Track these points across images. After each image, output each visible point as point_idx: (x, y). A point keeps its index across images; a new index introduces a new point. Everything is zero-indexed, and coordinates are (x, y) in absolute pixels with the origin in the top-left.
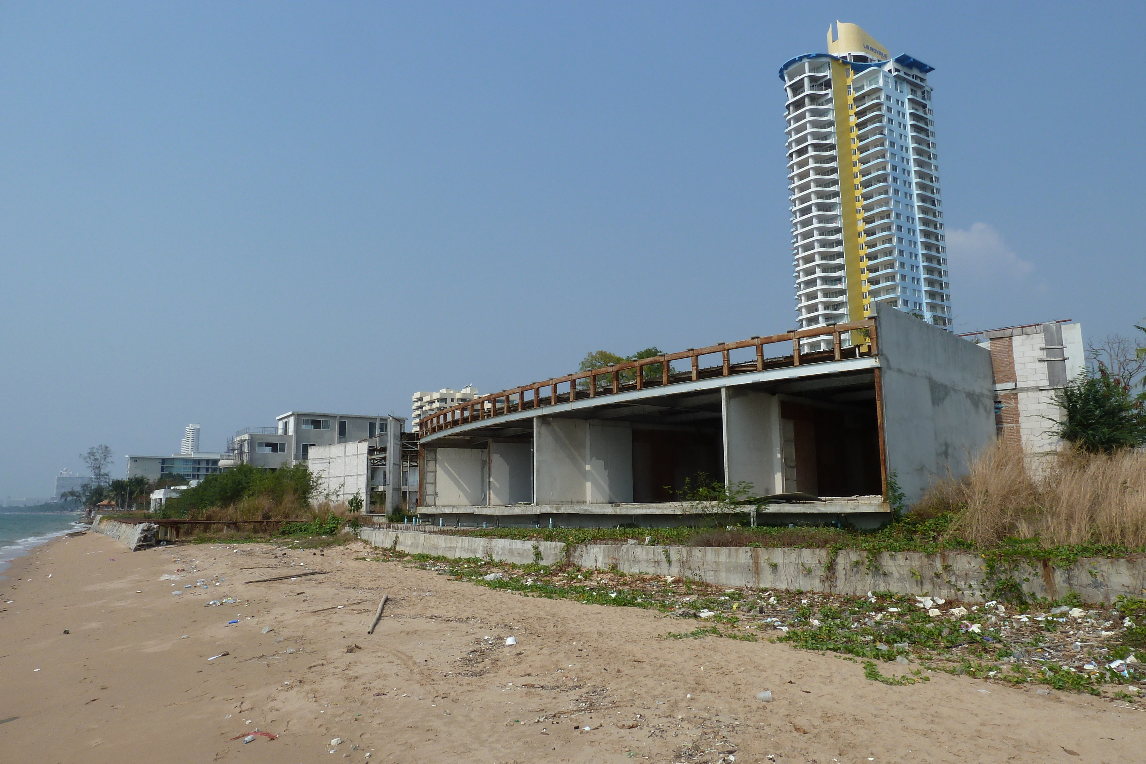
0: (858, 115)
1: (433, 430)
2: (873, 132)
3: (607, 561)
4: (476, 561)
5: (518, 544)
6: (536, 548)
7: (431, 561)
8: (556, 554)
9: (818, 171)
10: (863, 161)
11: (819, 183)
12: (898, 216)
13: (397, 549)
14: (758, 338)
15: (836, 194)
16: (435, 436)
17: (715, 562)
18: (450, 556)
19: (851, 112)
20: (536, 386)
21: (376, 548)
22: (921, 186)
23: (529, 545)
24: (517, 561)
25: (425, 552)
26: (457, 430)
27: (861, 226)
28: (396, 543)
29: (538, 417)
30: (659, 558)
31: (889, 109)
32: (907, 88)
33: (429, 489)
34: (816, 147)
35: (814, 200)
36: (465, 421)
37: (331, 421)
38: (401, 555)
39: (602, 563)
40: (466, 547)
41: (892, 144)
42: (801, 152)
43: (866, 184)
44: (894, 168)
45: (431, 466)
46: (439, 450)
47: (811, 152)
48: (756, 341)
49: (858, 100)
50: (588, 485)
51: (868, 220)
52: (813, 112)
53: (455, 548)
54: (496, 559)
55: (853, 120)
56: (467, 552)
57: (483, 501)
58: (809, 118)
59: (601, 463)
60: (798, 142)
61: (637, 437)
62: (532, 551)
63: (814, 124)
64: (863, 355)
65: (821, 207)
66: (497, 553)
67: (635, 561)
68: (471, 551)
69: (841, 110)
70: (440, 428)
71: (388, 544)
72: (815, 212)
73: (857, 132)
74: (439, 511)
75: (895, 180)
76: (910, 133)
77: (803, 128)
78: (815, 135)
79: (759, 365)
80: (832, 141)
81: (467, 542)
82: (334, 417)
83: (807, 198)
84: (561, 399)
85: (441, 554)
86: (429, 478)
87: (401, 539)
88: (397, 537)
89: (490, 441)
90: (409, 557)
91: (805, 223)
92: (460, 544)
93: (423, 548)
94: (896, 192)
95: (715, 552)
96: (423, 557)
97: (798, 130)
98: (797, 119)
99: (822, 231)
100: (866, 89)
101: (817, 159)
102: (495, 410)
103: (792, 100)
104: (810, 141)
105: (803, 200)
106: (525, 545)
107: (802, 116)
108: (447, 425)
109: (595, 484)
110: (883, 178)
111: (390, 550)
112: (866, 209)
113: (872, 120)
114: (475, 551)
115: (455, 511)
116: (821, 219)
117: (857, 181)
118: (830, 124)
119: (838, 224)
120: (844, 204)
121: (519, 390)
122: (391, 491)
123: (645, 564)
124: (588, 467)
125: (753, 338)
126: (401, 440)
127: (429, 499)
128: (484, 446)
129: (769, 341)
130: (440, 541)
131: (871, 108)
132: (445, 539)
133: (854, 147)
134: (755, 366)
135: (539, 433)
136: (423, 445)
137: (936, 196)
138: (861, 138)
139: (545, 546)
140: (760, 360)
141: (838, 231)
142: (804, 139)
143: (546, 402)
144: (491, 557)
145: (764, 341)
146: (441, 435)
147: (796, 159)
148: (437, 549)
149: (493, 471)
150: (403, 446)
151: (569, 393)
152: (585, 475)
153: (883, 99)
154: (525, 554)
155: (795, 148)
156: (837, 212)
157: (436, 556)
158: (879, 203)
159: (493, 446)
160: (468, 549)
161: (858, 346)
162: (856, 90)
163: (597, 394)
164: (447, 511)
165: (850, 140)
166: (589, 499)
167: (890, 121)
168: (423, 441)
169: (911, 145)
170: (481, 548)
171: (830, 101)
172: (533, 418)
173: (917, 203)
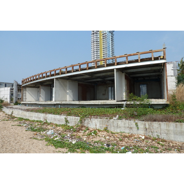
0: (103, 37)
1: (25, 83)
2: (105, 40)
3: (101, 126)
4: (41, 122)
5: (58, 117)
6: (66, 119)
7: (24, 121)
8: (75, 122)
9: (96, 46)
10: (103, 45)
11: (96, 48)
12: (108, 54)
13: (13, 115)
14: (127, 54)
15: (99, 50)
16: (26, 84)
17: (167, 130)
18: (30, 119)
19: (102, 36)
20: (55, 70)
21: (6, 114)
22: (112, 50)
23: (63, 117)
24: (58, 123)
25: (22, 117)
26: (32, 82)
27: (102, 56)
28: (12, 113)
29: (56, 78)
30: (132, 126)
31: (108, 37)
32: (110, 34)
33: (24, 97)
34: (96, 41)
35: (95, 50)
36: (34, 80)
37: (3, 84)
38: (14, 117)
39: (99, 126)
40: (36, 116)
41: (108, 42)
42: (93, 42)
43: (104, 49)
44: (108, 46)
45: (25, 92)
46: (27, 88)
47: (95, 42)
48: (126, 55)
49: (103, 34)
50: (68, 96)
51: (103, 55)
52: (96, 36)
53: (32, 117)
54: (49, 121)
55: (102, 38)
56: (37, 118)
57: (38, 100)
58: (95, 36)
59: (71, 91)
60: (93, 40)
61: (79, 85)
62: (64, 120)
63: (96, 38)
64: (161, 59)
65: (96, 52)
66: (49, 119)
67: (118, 127)
68: (38, 118)
69: (100, 36)
70: (27, 82)
71: (10, 114)
72: (95, 52)
73: (102, 40)
74: (27, 103)
75: (108, 48)
76: (111, 41)
77: (94, 38)
78: (96, 39)
79: (127, 62)
80: (98, 41)
81: (37, 115)
82: (4, 83)
83: (94, 50)
84: (62, 73)
85: (27, 118)
86: (24, 95)
87: (14, 112)
88: (13, 111)
89: (40, 86)
90: (16, 119)
91: (94, 54)
92: (34, 115)
93: (21, 116)
94: (108, 50)
95: (166, 125)
96: (21, 119)
97: (93, 38)
98: (93, 36)
99: (96, 56)
100: (104, 33)
101: (96, 44)
102: (43, 77)
103: (92, 33)
104: (95, 40)
105: (93, 50)
106: (61, 117)
107: (94, 36)
108: (29, 81)
109: (70, 95)
110: (106, 48)
111: (10, 115)
112: (103, 53)
113: (105, 38)
114: (40, 118)
115: (31, 103)
116: (96, 54)
117: (102, 48)
118: (98, 38)
119: (99, 55)
120: (100, 51)
121: (50, 71)
122: (15, 98)
123: (123, 128)
124: (68, 91)
125: (125, 55)
126: (18, 86)
127: (24, 100)
128: (38, 87)
129: (130, 55)
130: (27, 114)
131: (105, 36)
132: (29, 113)
133: (102, 42)
134: (126, 62)
135: (56, 82)
136: (23, 87)
137: (114, 52)
138: (103, 41)
139: (70, 118)
140: (127, 61)
141: (99, 56)
142: (94, 40)
143: (58, 74)
144: (46, 121)
145: (129, 55)
146: (27, 84)
147: (93, 43)
148: (26, 116)
149: (41, 93)
150: (18, 88)
151: (65, 72)
152: (67, 93)
153: (107, 35)
154: (61, 121)
155: (93, 41)
156: (99, 53)
157: (25, 118)
158: (105, 52)
159: (41, 87)
160: (37, 117)
161: (160, 56)
162: (103, 33)
163: (74, 72)
164: (29, 103)
165: (101, 41)
166: (68, 100)
167: (108, 39)
168: (22, 86)
169: (111, 43)
170: (42, 117)
171: (99, 34)
172: (54, 79)
173: (111, 53)
